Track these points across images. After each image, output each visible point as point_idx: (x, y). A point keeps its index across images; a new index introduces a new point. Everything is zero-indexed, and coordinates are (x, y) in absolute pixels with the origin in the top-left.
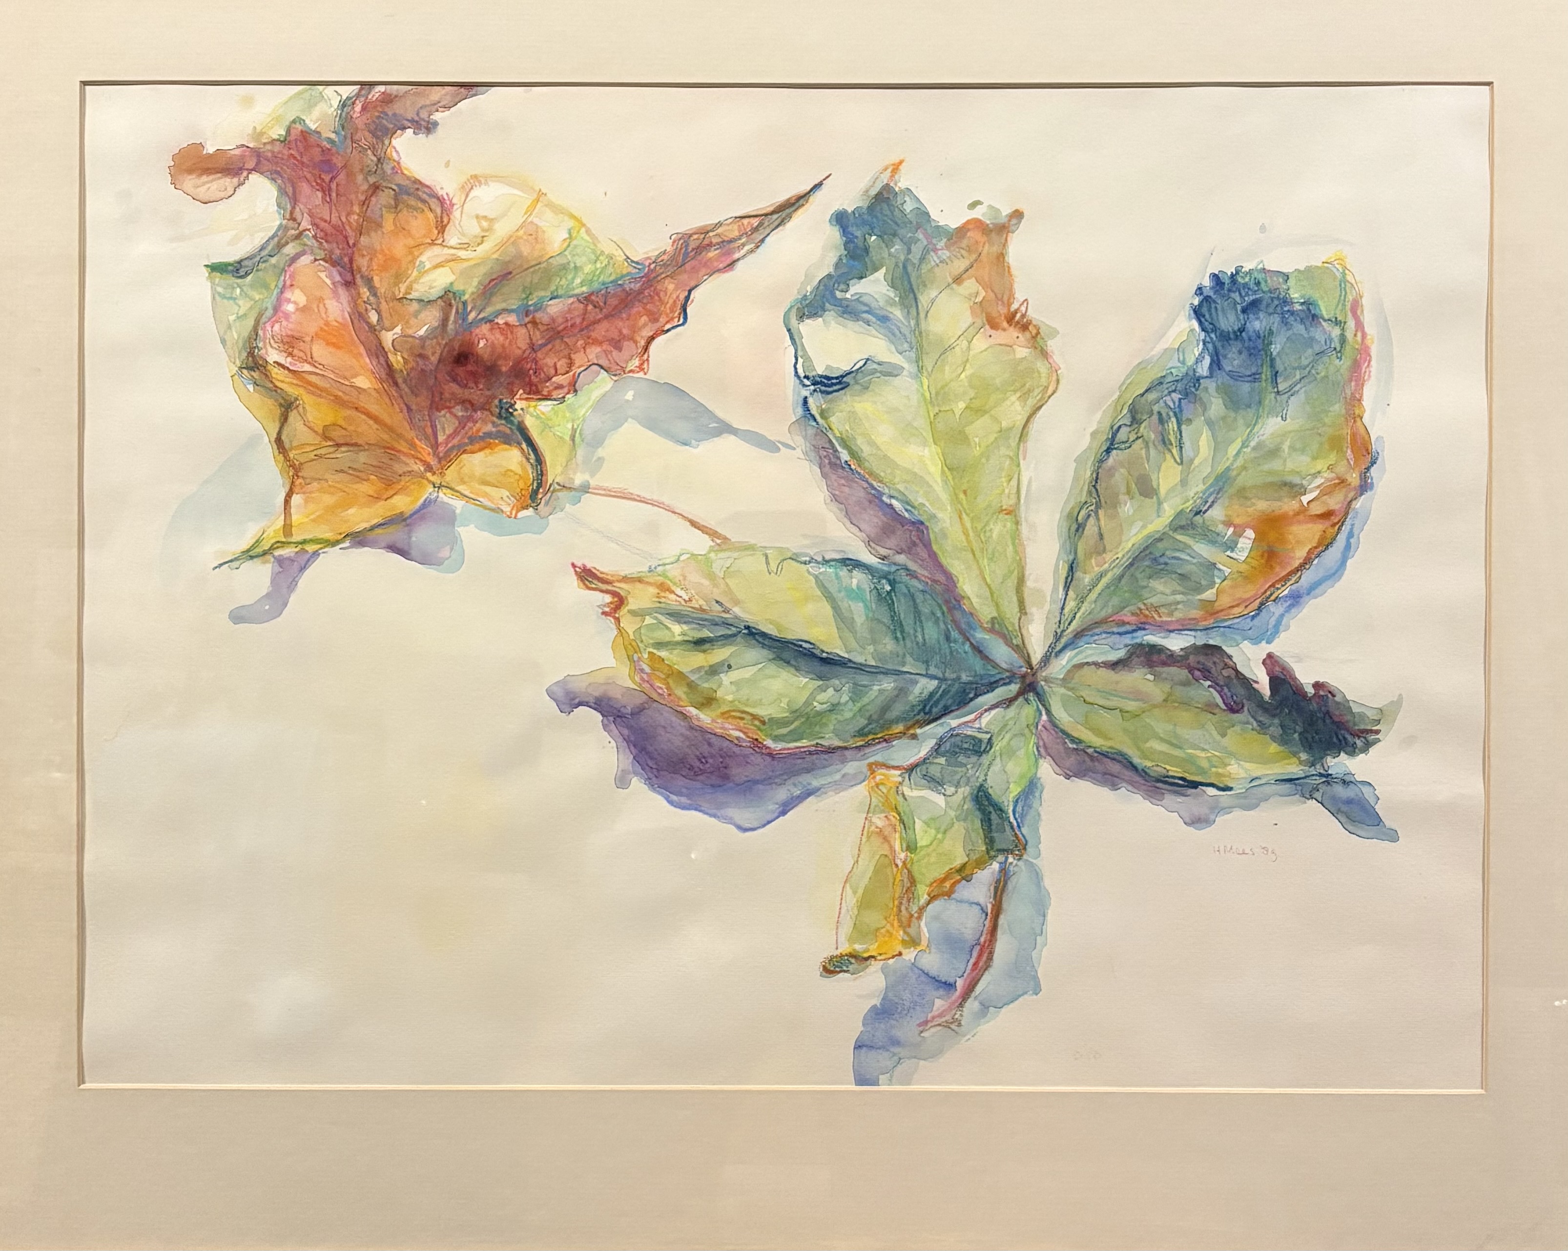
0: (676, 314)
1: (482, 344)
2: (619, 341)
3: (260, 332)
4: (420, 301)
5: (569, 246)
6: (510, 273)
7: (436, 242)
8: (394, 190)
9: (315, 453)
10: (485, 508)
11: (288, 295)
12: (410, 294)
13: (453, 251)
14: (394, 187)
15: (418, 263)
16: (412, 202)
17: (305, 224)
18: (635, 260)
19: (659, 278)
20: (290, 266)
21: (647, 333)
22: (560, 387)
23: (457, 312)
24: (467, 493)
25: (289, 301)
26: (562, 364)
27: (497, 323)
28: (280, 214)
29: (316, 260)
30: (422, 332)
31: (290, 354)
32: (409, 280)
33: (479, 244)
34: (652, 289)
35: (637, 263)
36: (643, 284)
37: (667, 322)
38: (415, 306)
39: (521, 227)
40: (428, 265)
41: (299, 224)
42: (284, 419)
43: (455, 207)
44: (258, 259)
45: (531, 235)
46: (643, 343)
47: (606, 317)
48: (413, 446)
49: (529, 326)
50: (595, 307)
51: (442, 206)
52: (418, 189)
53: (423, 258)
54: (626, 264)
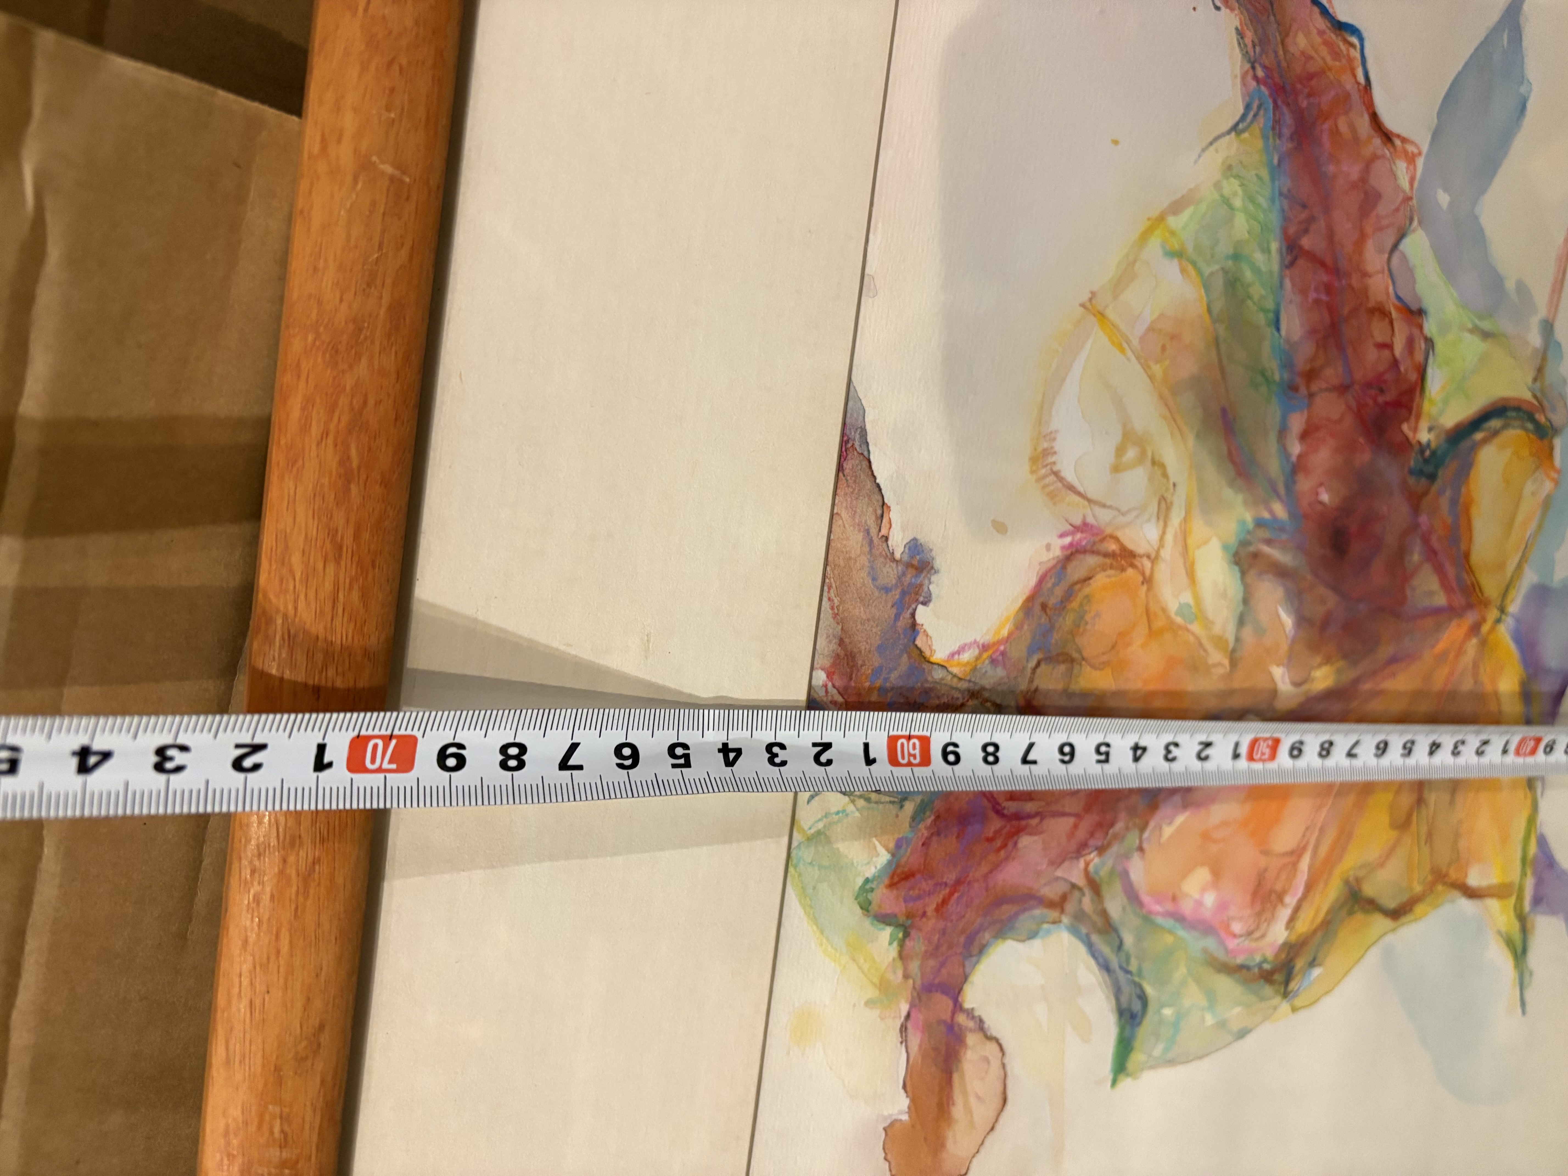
0: (1343, 47)
1: (1325, 497)
2: (1366, 193)
3: (1240, 960)
4: (1241, 622)
5: (1194, 264)
6: (1224, 411)
7: (1148, 573)
8: (1038, 664)
9: (1423, 843)
10: (1540, 527)
11: (1187, 907)
12: (1227, 642)
13: (1169, 538)
14: (1032, 663)
15: (1179, 620)
16: (1067, 621)
17: (1074, 873)
18: (1241, 110)
19: (1284, 64)
20: (1141, 904)
21: (1364, 124)
22: (1410, 343)
23: (1269, 542)
24: (1516, 559)
25: (1199, 904)
26: (1379, 330)
27: (1300, 457)
28: (1048, 932)
29: (1141, 849)
30: (1288, 621)
31: (1280, 898)
32: (1205, 642)
33: (1165, 475)
34: (1299, 86)
35: (1248, 107)
36: (1288, 105)
37: (1355, 76)
38: (1247, 633)
39: (1146, 367)
40: (1187, 598)
41: (1074, 886)
42: (1372, 905)
43: (1090, 520)
44: (1121, 975)
45: (1164, 348)
46: (1377, 141)
47: (1327, 209)
48: (1442, 657)
49: (1314, 387)
50: (1306, 231)
51: (1084, 551)
52: (1044, 607)
53: (1173, 606)
54: (1246, 135)
